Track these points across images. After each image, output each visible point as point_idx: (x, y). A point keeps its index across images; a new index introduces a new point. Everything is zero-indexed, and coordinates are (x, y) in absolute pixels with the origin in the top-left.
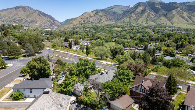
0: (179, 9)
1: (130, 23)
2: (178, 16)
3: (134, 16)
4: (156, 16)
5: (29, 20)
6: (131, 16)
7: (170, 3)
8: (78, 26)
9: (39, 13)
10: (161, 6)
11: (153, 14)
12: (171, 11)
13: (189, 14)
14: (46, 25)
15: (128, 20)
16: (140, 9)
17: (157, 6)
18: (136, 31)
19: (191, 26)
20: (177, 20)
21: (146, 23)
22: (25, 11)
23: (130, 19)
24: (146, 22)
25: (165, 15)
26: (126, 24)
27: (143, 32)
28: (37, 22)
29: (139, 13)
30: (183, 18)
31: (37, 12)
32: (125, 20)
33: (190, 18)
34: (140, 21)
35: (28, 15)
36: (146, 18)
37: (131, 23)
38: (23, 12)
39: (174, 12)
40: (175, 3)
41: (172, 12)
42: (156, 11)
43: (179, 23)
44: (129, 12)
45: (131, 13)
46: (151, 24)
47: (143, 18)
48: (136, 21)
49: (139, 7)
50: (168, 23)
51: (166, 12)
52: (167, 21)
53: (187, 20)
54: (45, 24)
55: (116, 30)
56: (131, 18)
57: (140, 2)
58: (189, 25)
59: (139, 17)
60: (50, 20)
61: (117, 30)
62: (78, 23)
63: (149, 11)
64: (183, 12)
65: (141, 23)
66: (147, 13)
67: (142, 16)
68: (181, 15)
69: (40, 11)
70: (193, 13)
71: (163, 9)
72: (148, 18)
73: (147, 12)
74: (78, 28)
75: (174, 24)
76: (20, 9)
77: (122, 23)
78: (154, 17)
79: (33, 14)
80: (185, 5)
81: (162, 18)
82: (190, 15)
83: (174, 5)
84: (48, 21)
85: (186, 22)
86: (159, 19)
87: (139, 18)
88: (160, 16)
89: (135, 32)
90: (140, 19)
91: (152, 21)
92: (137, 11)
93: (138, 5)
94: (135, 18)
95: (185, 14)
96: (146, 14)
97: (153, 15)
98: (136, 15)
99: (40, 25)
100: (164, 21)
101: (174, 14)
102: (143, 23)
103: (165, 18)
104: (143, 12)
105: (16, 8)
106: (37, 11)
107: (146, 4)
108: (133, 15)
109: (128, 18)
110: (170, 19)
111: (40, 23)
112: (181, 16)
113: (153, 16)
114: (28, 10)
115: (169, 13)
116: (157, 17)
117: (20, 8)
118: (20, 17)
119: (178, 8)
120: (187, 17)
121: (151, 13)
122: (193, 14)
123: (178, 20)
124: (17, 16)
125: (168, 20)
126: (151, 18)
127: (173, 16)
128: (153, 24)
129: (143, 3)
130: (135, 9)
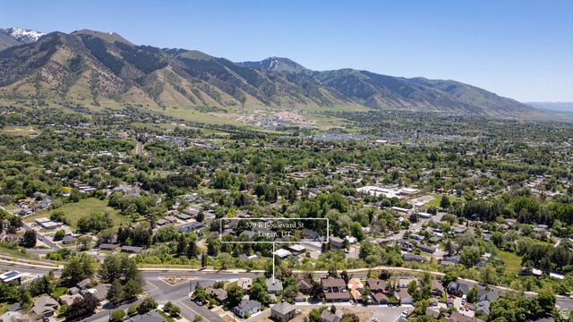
0: (169, 68)
1: (40, 99)
2: (171, 88)
3: (51, 77)
4: (117, 83)
6: (40, 78)
7: (143, 47)
10: (122, 54)
11: (107, 75)
12: (153, 73)
13: (193, 82)
15: (33, 91)
17: (113, 53)
18: (95, 140)
19: (203, 114)
20: (171, 99)
21: (92, 101)
23: (38, 87)
24: (94, 98)
25: (140, 82)
26: (29, 102)
27: (116, 144)
29: (64, 68)
30: (183, 92)
32: (20, 89)
33: (195, 92)
34: (73, 95)
36: (90, 85)
37: (47, 101)
39: (160, 74)
40: (156, 50)
41: (156, 77)
42: (114, 67)
43: (176, 105)
45: (36, 66)
46: (109, 106)
47: (82, 86)
48: (62, 96)
49: (57, 47)
50: (153, 107)
51: (140, 74)
52: (149, 99)
53: (191, 99)
56: (41, 83)
57: (57, 32)
58: (198, 112)
59: (68, 83)
63: (94, 67)
64: (180, 78)
65: (78, 102)
66: (89, 72)
67: (76, 79)
68: (177, 84)
70: (200, 82)
71: (130, 61)
72: (95, 87)
73: (87, 67)
75: (167, 108)
77: (10, 98)
78: (112, 84)
80: (179, 58)
81: (135, 90)
82: (195, 88)
83: (155, 54)
85: (192, 104)
86: (129, 92)
87: (68, 85)
88: (128, 85)
90: (72, 89)
91: (110, 98)
92: (56, 63)
93: (54, 39)
94: (55, 83)
95: (185, 83)
96: (87, 74)
97: (107, 79)
98: (54, 74)
100: (138, 98)
101: (162, 80)
102: (82, 102)
103: (142, 91)
104: (75, 65)
107: (78, 41)
108: (44, 74)
109: (28, 81)
110: (154, 94)
112: (177, 88)
113: (108, 82)
115: (149, 76)
116: (120, 85)
119: (166, 65)
120: (190, 92)
121: (103, 73)
122: (201, 85)
123: (174, 97)
125: (150, 96)
126: (104, 88)
127: (161, 87)
128: (112, 104)
129: (68, 36)
130: (45, 53)
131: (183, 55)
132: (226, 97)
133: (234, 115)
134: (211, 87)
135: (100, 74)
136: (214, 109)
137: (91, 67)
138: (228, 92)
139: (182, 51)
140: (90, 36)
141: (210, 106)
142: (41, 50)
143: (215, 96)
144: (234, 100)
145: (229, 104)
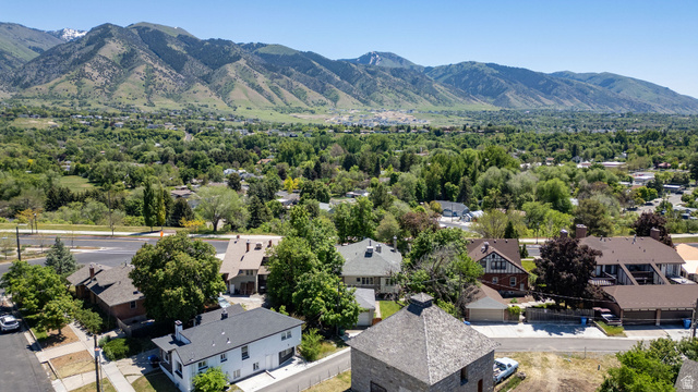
0: (242, 62)
1: (82, 98)
2: (245, 85)
3: (96, 74)
4: (177, 80)
6: (83, 74)
7: (212, 40)
10: (186, 48)
11: (165, 71)
12: (222, 68)
13: (272, 78)
15: (74, 90)
16: (113, 49)
17: (174, 47)
18: (128, 130)
19: (284, 115)
20: (245, 98)
21: (146, 101)
23: (79, 85)
24: (148, 98)
25: (206, 79)
26: (67, 102)
27: (156, 134)
29: (114, 63)
30: (260, 90)
32: (57, 87)
33: (275, 90)
34: (122, 94)
36: (144, 82)
37: (89, 101)
39: (231, 69)
40: (228, 43)
41: (226, 72)
42: (176, 62)
43: (251, 105)
44: (68, 56)
45: (79, 62)
46: (166, 107)
47: (134, 83)
48: (109, 95)
49: (106, 40)
50: (220, 106)
51: (206, 71)
52: (216, 98)
53: (270, 98)
55: (34, 129)
56: (84, 80)
57: (108, 24)
58: (277, 114)
59: (117, 80)
61: (39, 128)
63: (150, 62)
64: (256, 72)
65: (128, 102)
66: (144, 67)
67: (127, 75)
68: (252, 80)
70: (281, 78)
71: (195, 56)
72: (150, 87)
73: (142, 62)
75: (239, 108)
77: (45, 98)
78: (171, 81)
80: (256, 53)
81: (199, 87)
82: (275, 84)
83: (226, 47)
85: (270, 104)
86: (191, 90)
87: (118, 83)
88: (190, 82)
89: (124, 133)
90: (122, 87)
91: (168, 97)
92: (104, 58)
93: (102, 34)
94: (101, 80)
95: (261, 80)
96: (141, 69)
97: (165, 75)
98: (101, 70)
100: (203, 96)
101: (233, 76)
102: (133, 102)
103: (207, 89)
104: (127, 61)
107: (133, 34)
108: (88, 69)
109: (68, 79)
110: (223, 92)
112: (252, 86)
113: (166, 79)
115: (217, 72)
116: (181, 83)
119: (238, 58)
120: (268, 90)
121: (160, 68)
122: (282, 82)
123: (247, 96)
125: (217, 95)
126: (161, 85)
127: (231, 84)
128: (171, 104)
129: (120, 29)
130: (91, 47)
131: (261, 50)
132: (314, 96)
133: (324, 116)
134: (295, 83)
135: (156, 69)
136: (299, 110)
137: (146, 61)
138: (316, 89)
139: (260, 45)
140: (148, 29)
141: (293, 106)
142: (88, 45)
143: (300, 95)
144: (324, 99)
145: (318, 104)
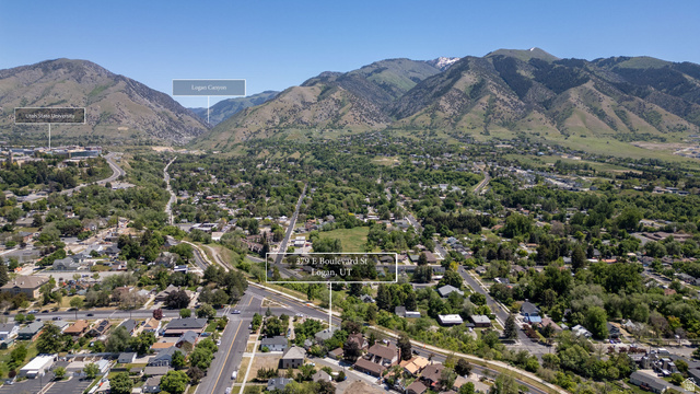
0: (589, 85)
1: (432, 129)
2: (585, 110)
3: (448, 106)
4: (516, 107)
5: (93, 113)
6: (437, 108)
7: (564, 61)
8: (262, 136)
9: (127, 87)
10: (535, 73)
11: (506, 99)
12: (564, 93)
13: (620, 101)
14: (153, 129)
15: (426, 119)
16: (468, 79)
17: (523, 73)
19: (623, 144)
20: (581, 124)
21: (482, 130)
22: (79, 80)
23: (433, 117)
24: (485, 127)
25: (546, 105)
26: (421, 133)
27: (461, 177)
28: (124, 121)
29: (464, 95)
30: (602, 115)
31: (122, 84)
32: (418, 119)
33: (621, 115)
34: (465, 125)
35: (91, 95)
36: (485, 112)
37: (437, 131)
38: (72, 83)
39: (574, 94)
40: (580, 63)
41: (568, 96)
42: (519, 87)
43: (587, 132)
44: (432, 88)
45: (438, 95)
46: (497, 136)
47: (476, 113)
48: (454, 125)
49: (463, 73)
50: (552, 135)
51: (548, 95)
52: (550, 126)
53: (612, 125)
54: (150, 126)
55: (383, 166)
56: (438, 113)
57: (468, 57)
58: (616, 142)
59: (464, 110)
60: (167, 110)
61: (386, 165)
62: (261, 125)
63: (495, 92)
64: (602, 95)
65: (467, 131)
66: (488, 97)
67: (473, 105)
68: (595, 105)
69: (132, 81)
70: (632, 99)
71: (541, 81)
72: (490, 114)
73: (487, 92)
74: (265, 151)
75: (572, 136)
76: (61, 70)
77: (407, 129)
78: (509, 110)
79: (106, 91)
80: (615, 70)
81: (535, 115)
82: (622, 108)
83: (576, 69)
84: (159, 114)
85: (610, 130)
86: (527, 118)
87: (463, 113)
88: (529, 109)
90: (465, 117)
91: (504, 125)
92: (458, 90)
93: (464, 65)
94: (450, 112)
95: (607, 103)
96: (485, 100)
97: (505, 104)
98: (452, 102)
99: (134, 132)
100: (540, 127)
101: (574, 101)
102: (472, 131)
103: (543, 116)
104: (476, 91)
105: (47, 67)
106: (123, 78)
107: (488, 63)
108: (442, 103)
109: (426, 112)
110: (558, 120)
111: (132, 122)
112: (594, 110)
113: (505, 108)
114: (88, 74)
115: (560, 96)
116: (519, 110)
117: (61, 66)
118: (63, 101)
119: (585, 80)
120: (611, 114)
121: (502, 97)
122: (632, 104)
123: (584, 122)
124: (51, 98)
125: (553, 122)
126: (499, 114)
127: (570, 110)
128: (505, 133)
129: (478, 60)
130: (450, 81)
131: (621, 65)
132: (670, 119)
133: (677, 145)
134: (648, 105)
135: (498, 99)
136: (646, 137)
137: (494, 90)
138: (678, 112)
139: (622, 59)
140: (502, 56)
141: (639, 132)
142: (449, 78)
143: (653, 119)
144: (685, 123)
145: (674, 130)
